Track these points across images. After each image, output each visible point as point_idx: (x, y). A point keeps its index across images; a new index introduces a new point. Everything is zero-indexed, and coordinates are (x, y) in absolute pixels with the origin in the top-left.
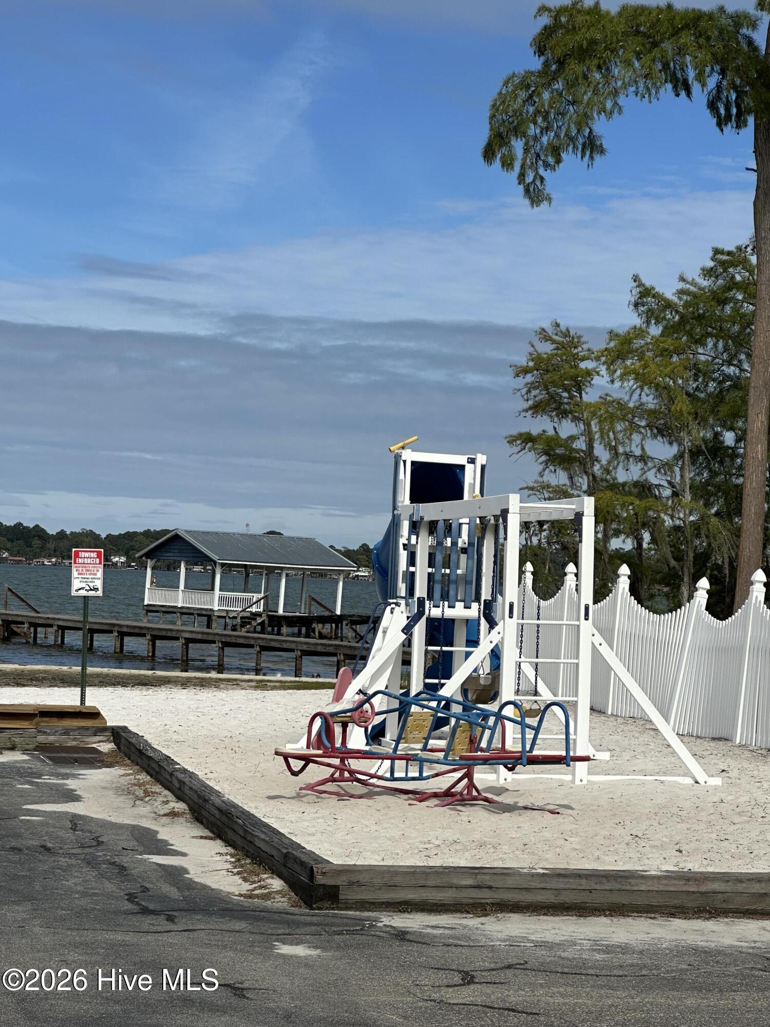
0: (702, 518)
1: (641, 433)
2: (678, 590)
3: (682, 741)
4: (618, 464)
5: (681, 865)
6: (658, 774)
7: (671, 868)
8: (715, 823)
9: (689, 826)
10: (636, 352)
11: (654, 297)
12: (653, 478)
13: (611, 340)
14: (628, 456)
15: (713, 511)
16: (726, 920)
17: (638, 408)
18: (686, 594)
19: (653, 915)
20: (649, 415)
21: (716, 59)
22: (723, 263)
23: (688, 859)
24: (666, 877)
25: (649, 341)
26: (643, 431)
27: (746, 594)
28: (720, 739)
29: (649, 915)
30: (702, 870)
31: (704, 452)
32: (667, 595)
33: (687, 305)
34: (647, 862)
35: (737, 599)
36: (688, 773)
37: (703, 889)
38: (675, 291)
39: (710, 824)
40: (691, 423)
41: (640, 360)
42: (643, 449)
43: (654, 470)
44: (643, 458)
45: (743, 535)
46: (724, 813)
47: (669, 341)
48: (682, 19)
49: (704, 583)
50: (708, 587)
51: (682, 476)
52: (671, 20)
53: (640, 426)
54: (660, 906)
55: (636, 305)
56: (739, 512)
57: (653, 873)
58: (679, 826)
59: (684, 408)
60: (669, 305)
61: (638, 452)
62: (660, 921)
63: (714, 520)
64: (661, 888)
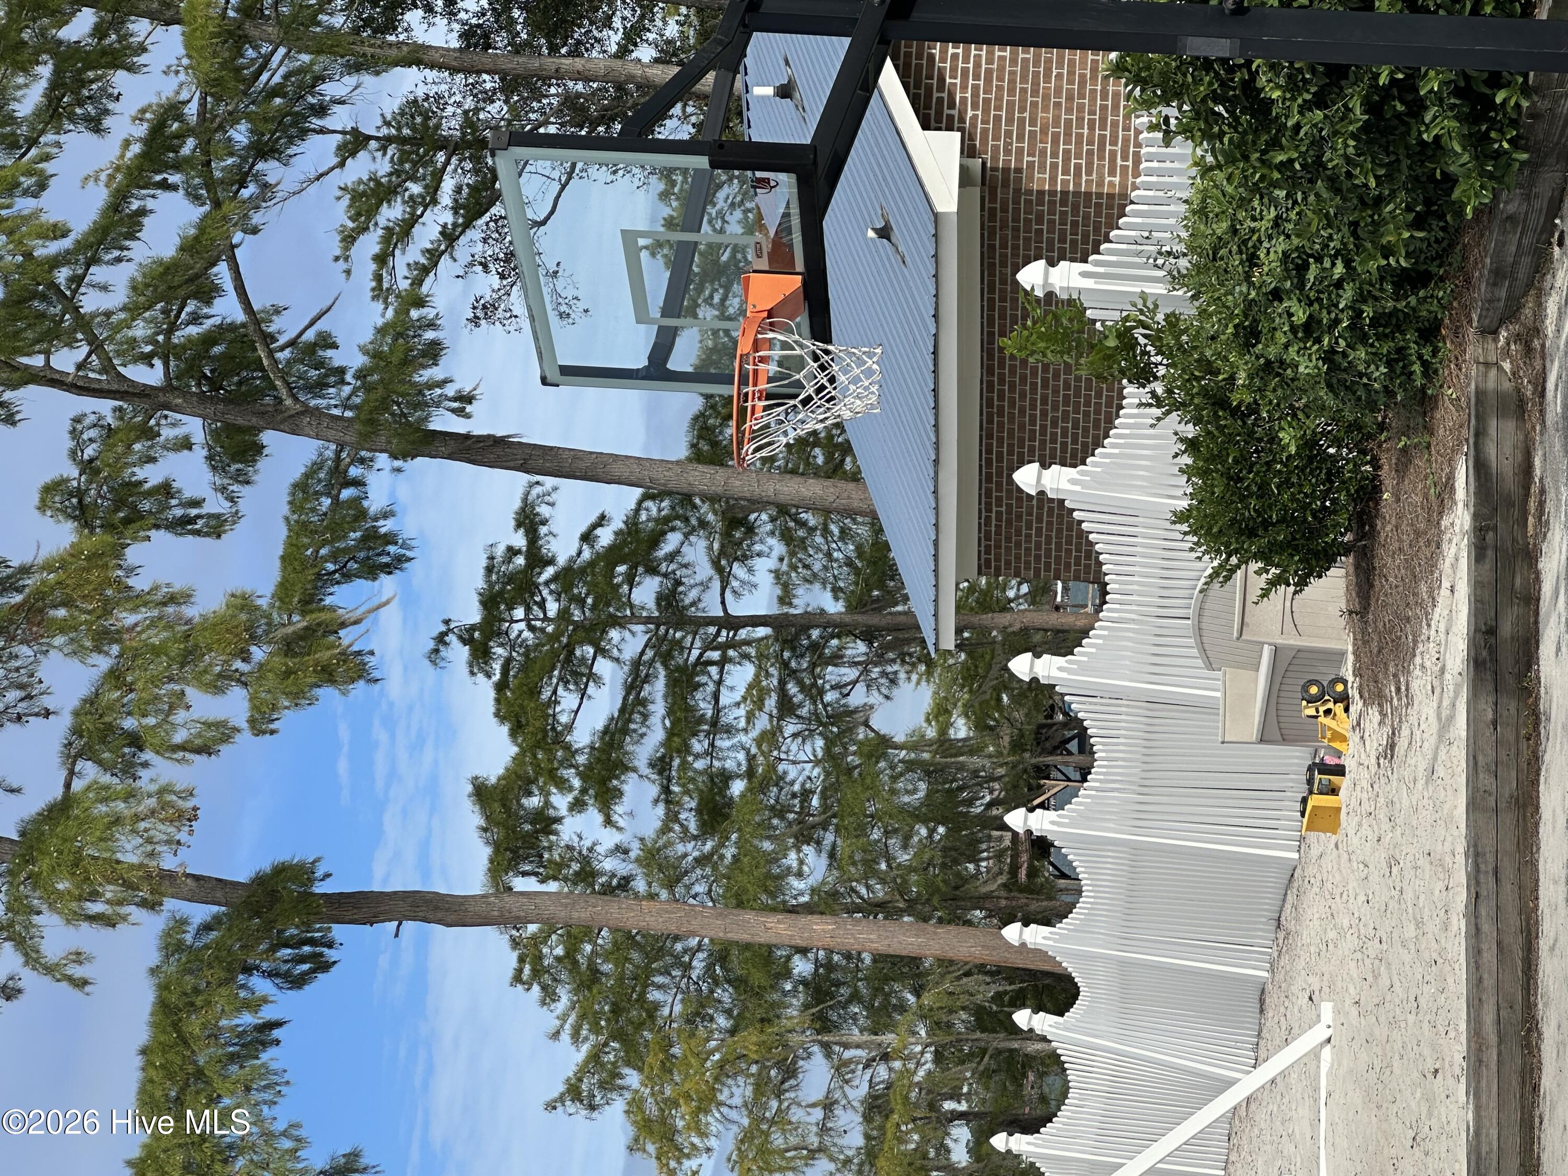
0: (923, 1017)
1: (788, 1107)
2: (1034, 1058)
3: (1265, 1061)
4: (835, 1145)
5: (1458, 1071)
6: (1316, 1100)
7: (1463, 1087)
8: (1391, 1015)
9: (1397, 1057)
10: (663, 1111)
11: (580, 1080)
12: (859, 1090)
13: (644, 1151)
14: (824, 1129)
15: (911, 998)
16: (1540, 1006)
17: (751, 1112)
18: (1039, 1046)
19: (1537, 1120)
20: (763, 1095)
21: (229, 980)
22: (537, 973)
23: (1447, 1059)
24: (1477, 1096)
25: (648, 1091)
26: (786, 1104)
27: (1040, 953)
28: (1262, 1002)
29: (1537, 1124)
30: (1464, 1038)
31: (821, 1011)
32: (1041, 1075)
33: (596, 1029)
34: (1453, 1125)
35: (1047, 967)
36: (1315, 1054)
37: (1493, 1039)
38: (573, 1048)
39: (1393, 1023)
40: (776, 1029)
41: (676, 1105)
42: (813, 1105)
43: (846, 1088)
44: (828, 1105)
45: (950, 955)
46: (1376, 1001)
47: (649, 1060)
48: (164, 1032)
49: (1022, 1018)
50: (1028, 1011)
51: (858, 1046)
52: (165, 1048)
53: (779, 1109)
54: (1523, 1107)
55: (592, 1107)
56: (914, 961)
57: (1470, 1116)
58: (1397, 1071)
59: (754, 1039)
60: (595, 1057)
61: (818, 1114)
62: (1545, 1107)
63: (927, 1000)
64: (1493, 1104)
